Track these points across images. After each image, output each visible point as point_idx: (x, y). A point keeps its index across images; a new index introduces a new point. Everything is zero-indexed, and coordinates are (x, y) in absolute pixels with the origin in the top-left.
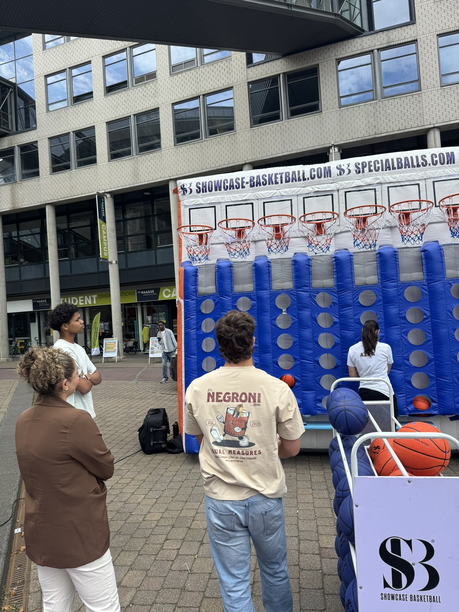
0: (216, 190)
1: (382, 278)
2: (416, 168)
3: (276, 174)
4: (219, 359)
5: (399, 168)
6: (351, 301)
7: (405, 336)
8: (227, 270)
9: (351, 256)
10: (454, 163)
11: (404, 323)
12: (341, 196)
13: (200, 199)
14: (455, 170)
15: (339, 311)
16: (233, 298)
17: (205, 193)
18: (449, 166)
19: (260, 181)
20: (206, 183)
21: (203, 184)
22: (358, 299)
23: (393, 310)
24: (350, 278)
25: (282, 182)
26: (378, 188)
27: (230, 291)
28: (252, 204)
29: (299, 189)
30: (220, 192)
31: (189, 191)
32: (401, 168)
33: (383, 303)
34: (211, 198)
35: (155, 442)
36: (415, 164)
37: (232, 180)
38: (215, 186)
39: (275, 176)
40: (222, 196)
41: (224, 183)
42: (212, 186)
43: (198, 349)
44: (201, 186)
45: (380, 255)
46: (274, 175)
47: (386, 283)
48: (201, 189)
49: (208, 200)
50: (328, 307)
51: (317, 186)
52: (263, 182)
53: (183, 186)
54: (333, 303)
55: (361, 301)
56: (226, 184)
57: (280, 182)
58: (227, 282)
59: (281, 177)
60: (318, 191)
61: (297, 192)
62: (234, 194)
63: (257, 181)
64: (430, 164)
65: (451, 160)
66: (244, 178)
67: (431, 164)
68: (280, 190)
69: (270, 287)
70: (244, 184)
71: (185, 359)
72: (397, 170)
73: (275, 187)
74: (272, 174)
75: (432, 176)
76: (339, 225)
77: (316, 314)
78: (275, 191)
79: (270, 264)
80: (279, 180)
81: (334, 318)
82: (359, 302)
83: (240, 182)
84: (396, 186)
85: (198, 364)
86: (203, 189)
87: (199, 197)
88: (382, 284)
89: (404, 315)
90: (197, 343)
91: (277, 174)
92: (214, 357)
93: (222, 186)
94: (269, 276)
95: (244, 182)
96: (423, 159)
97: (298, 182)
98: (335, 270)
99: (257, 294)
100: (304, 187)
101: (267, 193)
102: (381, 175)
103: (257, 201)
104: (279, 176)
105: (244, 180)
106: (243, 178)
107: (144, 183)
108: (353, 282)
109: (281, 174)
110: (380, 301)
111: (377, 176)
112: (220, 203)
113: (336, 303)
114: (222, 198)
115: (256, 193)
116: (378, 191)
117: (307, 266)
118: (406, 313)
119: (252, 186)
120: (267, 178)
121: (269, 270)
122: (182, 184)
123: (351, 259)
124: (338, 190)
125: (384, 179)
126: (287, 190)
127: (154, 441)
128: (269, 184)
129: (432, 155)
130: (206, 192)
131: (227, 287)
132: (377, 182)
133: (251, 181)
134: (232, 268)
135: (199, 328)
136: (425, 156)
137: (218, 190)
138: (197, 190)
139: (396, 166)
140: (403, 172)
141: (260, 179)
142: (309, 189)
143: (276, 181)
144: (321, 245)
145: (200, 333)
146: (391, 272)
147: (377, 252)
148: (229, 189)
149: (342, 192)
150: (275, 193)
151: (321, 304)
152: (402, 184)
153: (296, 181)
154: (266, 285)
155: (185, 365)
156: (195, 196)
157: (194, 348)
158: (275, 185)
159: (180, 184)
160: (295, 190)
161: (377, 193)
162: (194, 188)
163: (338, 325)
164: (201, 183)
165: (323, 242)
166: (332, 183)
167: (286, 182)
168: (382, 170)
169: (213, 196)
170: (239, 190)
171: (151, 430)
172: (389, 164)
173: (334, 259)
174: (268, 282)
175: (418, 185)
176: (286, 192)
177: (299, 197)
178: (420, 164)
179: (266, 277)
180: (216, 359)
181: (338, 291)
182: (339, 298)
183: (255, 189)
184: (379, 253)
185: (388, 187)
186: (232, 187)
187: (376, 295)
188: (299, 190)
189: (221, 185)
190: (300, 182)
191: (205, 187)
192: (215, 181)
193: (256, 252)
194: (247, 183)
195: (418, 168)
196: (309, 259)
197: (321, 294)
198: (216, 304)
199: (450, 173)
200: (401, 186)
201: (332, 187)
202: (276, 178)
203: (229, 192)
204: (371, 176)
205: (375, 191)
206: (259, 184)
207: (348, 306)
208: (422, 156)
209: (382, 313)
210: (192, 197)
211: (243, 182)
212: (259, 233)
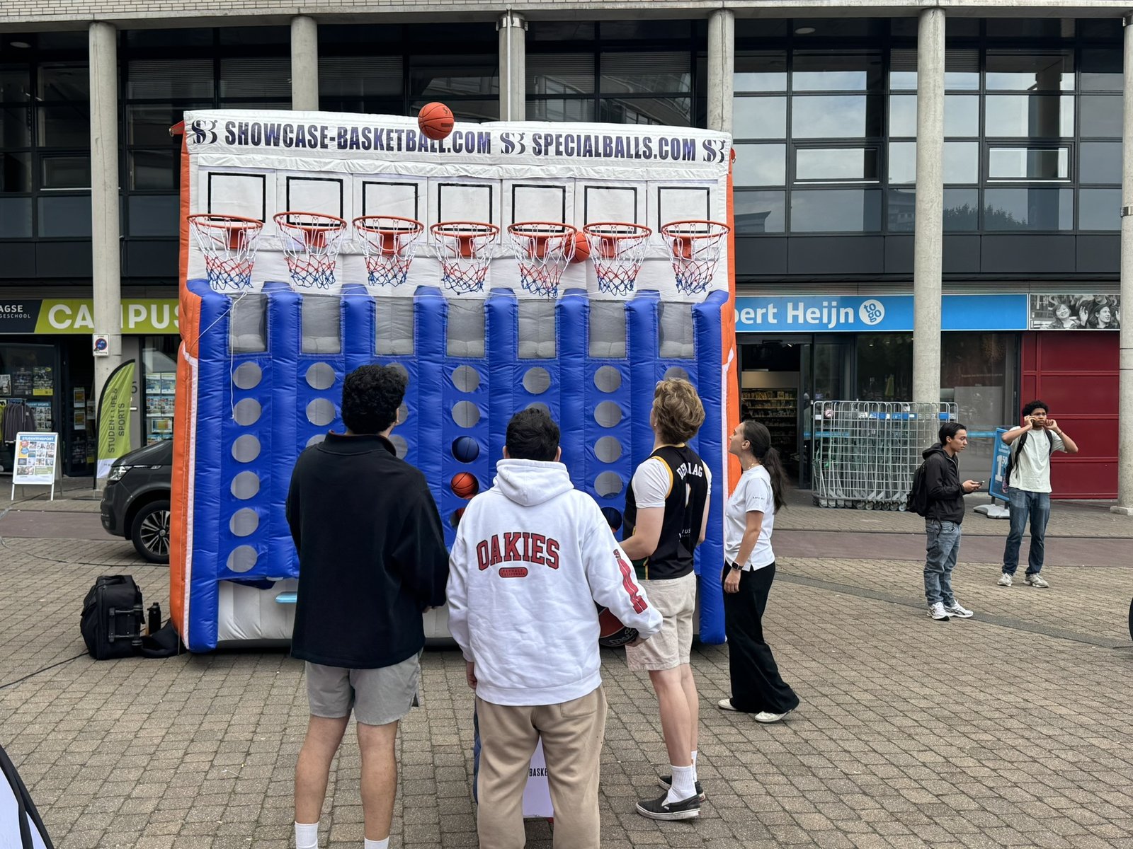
0: (268, 143)
1: (561, 348)
2: (634, 160)
3: (389, 132)
4: (266, 476)
5: (605, 155)
6: (510, 384)
7: (589, 447)
8: (292, 310)
9: (515, 306)
10: (693, 159)
11: (590, 427)
12: (506, 192)
13: (234, 157)
14: (695, 173)
15: (490, 400)
16: (298, 364)
17: (243, 146)
18: (686, 164)
19: (358, 140)
20: (247, 125)
21: (240, 127)
22: (521, 381)
23: (577, 404)
24: (511, 344)
25: (399, 149)
26: (569, 186)
27: (295, 350)
28: (341, 181)
29: (432, 166)
30: (276, 147)
31: (209, 137)
32: (610, 155)
33: (561, 391)
34: (258, 157)
35: (117, 636)
36: (633, 152)
37: (301, 128)
38: (266, 135)
39: (388, 135)
40: (281, 158)
41: (285, 132)
42: (259, 134)
43: (223, 456)
44: (236, 131)
45: (561, 310)
46: (385, 132)
47: (566, 357)
48: (237, 137)
49: (250, 161)
50: (472, 392)
51: (464, 166)
52: (363, 143)
53: (198, 125)
54: (480, 385)
55: (527, 384)
56: (290, 135)
57: (396, 147)
58: (289, 332)
59: (399, 139)
60: (466, 176)
61: (428, 172)
62: (304, 156)
63: (352, 138)
64: (655, 156)
65: (689, 153)
66: (326, 128)
67: (658, 157)
68: (396, 164)
69: (372, 349)
70: (327, 141)
71: (196, 474)
72: (602, 158)
73: (386, 155)
74: (382, 130)
75: (658, 177)
76: (500, 245)
77: (452, 403)
78: (388, 164)
79: (373, 305)
80: (394, 144)
81: (480, 410)
82: (522, 386)
83: (318, 134)
84: (598, 188)
85: (222, 485)
86: (240, 138)
87: (231, 153)
88: (561, 359)
89: (591, 412)
90: (223, 445)
91: (392, 131)
92: (256, 473)
93: (281, 138)
94: (371, 329)
95: (326, 137)
96: (646, 145)
97: (429, 154)
98: (487, 328)
99: (346, 360)
100: (441, 164)
101: (371, 165)
102: (575, 164)
103: (351, 176)
104: (395, 136)
105: (326, 132)
106: (324, 128)
107: (17, 20)
108: (515, 352)
109: (399, 132)
110: (555, 387)
111: (569, 164)
112: (275, 170)
113: (486, 386)
114: (280, 162)
115: (349, 161)
116: (569, 192)
117: (441, 317)
118: (594, 409)
119: (342, 146)
120: (372, 136)
121: (371, 316)
122: (194, 120)
123: (514, 311)
124: (502, 180)
125: (580, 171)
126: (409, 165)
127: (116, 634)
128: (376, 148)
129: (661, 140)
130: (246, 143)
131: (289, 341)
132: (569, 174)
133: (340, 136)
134: (300, 307)
135: (227, 416)
136: (650, 140)
137: (272, 144)
138: (227, 138)
139: (601, 150)
140: (613, 164)
141: (357, 136)
142: (451, 170)
143: (388, 145)
144: (467, 279)
145: (228, 425)
146: (577, 340)
147: (557, 304)
148: (294, 145)
149: (508, 186)
150: (387, 167)
151: (461, 387)
152: (610, 185)
153: (426, 150)
154: (365, 344)
155: (196, 486)
156: (222, 148)
157: (216, 456)
158: (388, 152)
159: (190, 119)
160: (424, 168)
161: (567, 194)
162: (222, 133)
163: (487, 424)
164: (237, 125)
165: (471, 273)
166: (491, 165)
167: (408, 149)
168: (579, 155)
169: (262, 153)
170: (315, 149)
171: (112, 612)
172: (590, 146)
173: (486, 309)
174: (369, 339)
175: (635, 189)
176: (406, 168)
177: (430, 182)
178: (641, 153)
179: (365, 329)
180: (260, 477)
181: (490, 366)
182: (491, 377)
183: (347, 154)
184: (560, 306)
185: (586, 188)
186: (300, 142)
187: (551, 377)
188: (432, 170)
189: (279, 135)
190: (435, 154)
191: (245, 133)
192: (266, 125)
193: (344, 276)
194: (332, 139)
195: (637, 160)
196: (445, 305)
197: (461, 368)
198: (265, 373)
199: (686, 176)
200: (607, 188)
201: (493, 172)
202: (389, 138)
203: (295, 151)
204: (559, 164)
205: (564, 191)
206: (355, 144)
207: (505, 391)
208: (645, 139)
209: (558, 408)
210: (216, 150)
211: (324, 137)
212: (352, 240)
